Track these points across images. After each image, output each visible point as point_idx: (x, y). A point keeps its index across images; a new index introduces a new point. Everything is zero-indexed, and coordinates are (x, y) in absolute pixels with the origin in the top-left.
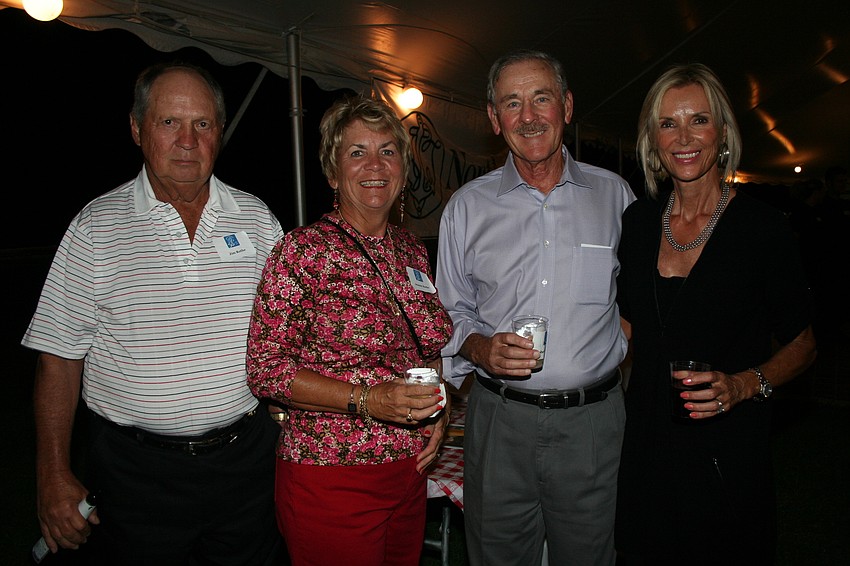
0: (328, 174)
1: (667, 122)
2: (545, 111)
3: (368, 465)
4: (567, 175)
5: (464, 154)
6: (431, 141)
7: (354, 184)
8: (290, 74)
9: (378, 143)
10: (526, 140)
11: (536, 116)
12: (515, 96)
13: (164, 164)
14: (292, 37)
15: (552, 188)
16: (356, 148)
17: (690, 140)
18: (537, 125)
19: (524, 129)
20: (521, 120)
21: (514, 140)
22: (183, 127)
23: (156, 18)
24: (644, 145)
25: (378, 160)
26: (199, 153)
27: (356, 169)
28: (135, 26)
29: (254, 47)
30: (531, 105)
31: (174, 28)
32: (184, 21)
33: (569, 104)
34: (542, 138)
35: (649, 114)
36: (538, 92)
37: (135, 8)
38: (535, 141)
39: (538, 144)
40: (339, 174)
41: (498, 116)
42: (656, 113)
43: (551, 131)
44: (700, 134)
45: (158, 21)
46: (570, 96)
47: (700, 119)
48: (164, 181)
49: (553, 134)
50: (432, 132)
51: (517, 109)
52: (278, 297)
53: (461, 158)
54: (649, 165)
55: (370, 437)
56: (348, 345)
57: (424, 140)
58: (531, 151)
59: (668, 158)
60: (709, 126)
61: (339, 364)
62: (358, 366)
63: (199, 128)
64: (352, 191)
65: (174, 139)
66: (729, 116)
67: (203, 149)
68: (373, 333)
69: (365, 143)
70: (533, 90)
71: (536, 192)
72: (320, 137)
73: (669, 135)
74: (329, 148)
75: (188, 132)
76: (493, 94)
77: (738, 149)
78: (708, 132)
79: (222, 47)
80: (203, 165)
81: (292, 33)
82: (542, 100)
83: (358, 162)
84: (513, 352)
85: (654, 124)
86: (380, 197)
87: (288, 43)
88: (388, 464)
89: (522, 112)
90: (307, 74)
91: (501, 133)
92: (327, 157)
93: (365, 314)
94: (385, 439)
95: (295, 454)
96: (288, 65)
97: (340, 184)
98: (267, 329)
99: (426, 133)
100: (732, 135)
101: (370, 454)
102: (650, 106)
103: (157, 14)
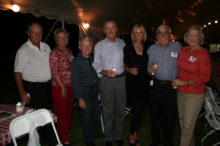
0: (56, 41)
1: (136, 33)
2: (113, 30)
3: (67, 86)
4: (116, 40)
5: (98, 37)
6: (91, 34)
7: (60, 42)
8: (62, 21)
9: (64, 36)
10: (110, 35)
11: (112, 31)
12: (108, 28)
13: (34, 39)
14: (63, 14)
15: (114, 43)
16: (60, 37)
17: (140, 35)
18: (112, 32)
19: (110, 33)
20: (109, 31)
21: (108, 35)
22: (36, 33)
23: (36, 11)
24: (132, 36)
25: (64, 38)
26: (40, 37)
27: (60, 40)
28: (32, 12)
29: (55, 16)
30: (111, 29)
31: (40, 13)
32: (42, 11)
33: (117, 29)
34: (113, 35)
35: (133, 31)
36: (112, 27)
37: (32, 9)
38: (111, 35)
39: (112, 36)
40: (58, 41)
41: (105, 31)
42: (135, 31)
43: (114, 33)
44: (141, 35)
45: (37, 11)
46: (117, 28)
47: (141, 32)
48: (33, 42)
49: (114, 34)
50: (91, 32)
51: (109, 30)
52: (55, 60)
53: (97, 37)
54: (133, 39)
55: (67, 81)
56: (63, 67)
57: (89, 34)
58: (111, 37)
59: (136, 38)
60: (142, 33)
61: (62, 71)
62: (65, 71)
63: (39, 33)
64: (60, 44)
65: (35, 35)
66: (145, 32)
67: (40, 36)
68: (67, 66)
69: (62, 36)
70: (111, 27)
71: (112, 43)
72: (54, 35)
73: (137, 35)
74: (56, 37)
75: (38, 34)
76: (104, 27)
77: (146, 37)
78: (142, 34)
79: (49, 16)
80: (40, 39)
81: (62, 13)
82: (113, 28)
83: (61, 39)
84: (112, 73)
85: (134, 32)
86: (65, 44)
87: (62, 15)
88: (70, 85)
89: (110, 30)
90: (65, 21)
91: (106, 33)
92: (55, 38)
93: (66, 63)
94: (69, 82)
95: (55, 85)
96: (62, 20)
97: (58, 42)
98: (55, 65)
99: (90, 33)
100: (145, 35)
101: (67, 84)
102: (134, 30)
103: (36, 10)
